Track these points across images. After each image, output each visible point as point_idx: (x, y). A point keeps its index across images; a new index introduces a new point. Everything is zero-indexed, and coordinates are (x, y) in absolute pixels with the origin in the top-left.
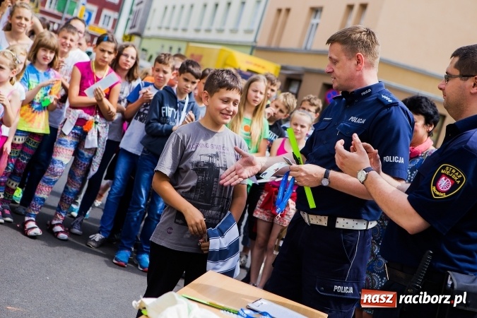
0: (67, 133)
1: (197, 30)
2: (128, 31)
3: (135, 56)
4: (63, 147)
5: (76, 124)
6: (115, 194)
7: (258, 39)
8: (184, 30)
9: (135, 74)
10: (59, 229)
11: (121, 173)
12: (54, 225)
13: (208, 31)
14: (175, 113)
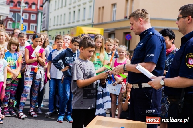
0: (28, 75)
1: (69, 23)
2: (42, 30)
3: (44, 38)
4: (28, 81)
5: (31, 71)
6: (52, 94)
7: (94, 21)
8: (64, 24)
9: (45, 45)
10: (33, 113)
11: (52, 86)
12: (31, 112)
13: (73, 22)
14: (73, 58)
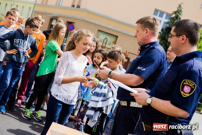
14: (23, 41)
